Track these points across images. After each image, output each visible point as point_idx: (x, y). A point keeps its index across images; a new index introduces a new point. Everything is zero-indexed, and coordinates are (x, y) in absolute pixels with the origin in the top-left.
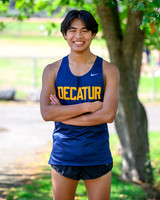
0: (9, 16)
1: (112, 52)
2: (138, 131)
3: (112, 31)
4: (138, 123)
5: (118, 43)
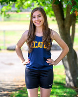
0: (12, 11)
2: (73, 63)
3: (59, 16)
4: (73, 60)
5: (63, 22)
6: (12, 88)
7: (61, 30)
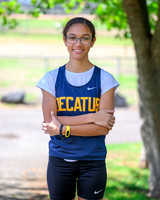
1: (140, 52)
6: (21, 194)
7: (142, 62)
